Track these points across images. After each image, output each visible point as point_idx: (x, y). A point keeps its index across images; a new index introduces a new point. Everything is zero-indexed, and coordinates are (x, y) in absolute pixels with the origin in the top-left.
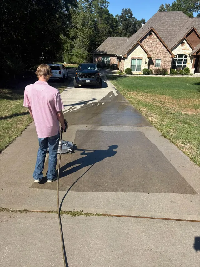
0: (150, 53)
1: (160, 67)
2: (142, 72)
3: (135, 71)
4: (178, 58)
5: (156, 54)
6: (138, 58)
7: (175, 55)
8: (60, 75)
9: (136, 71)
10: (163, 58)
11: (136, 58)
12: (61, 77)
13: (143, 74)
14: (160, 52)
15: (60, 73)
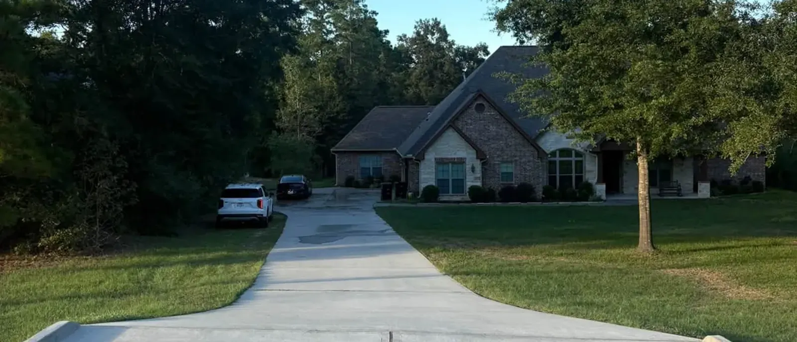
0: (485, 149)
1: (513, 182)
2: (468, 194)
3: (449, 193)
4: (558, 159)
5: (498, 149)
6: (453, 160)
7: (548, 152)
8: (260, 209)
9: (451, 193)
10: (517, 158)
11: (448, 161)
12: (262, 215)
13: (470, 200)
14: (507, 146)
15: (259, 204)
